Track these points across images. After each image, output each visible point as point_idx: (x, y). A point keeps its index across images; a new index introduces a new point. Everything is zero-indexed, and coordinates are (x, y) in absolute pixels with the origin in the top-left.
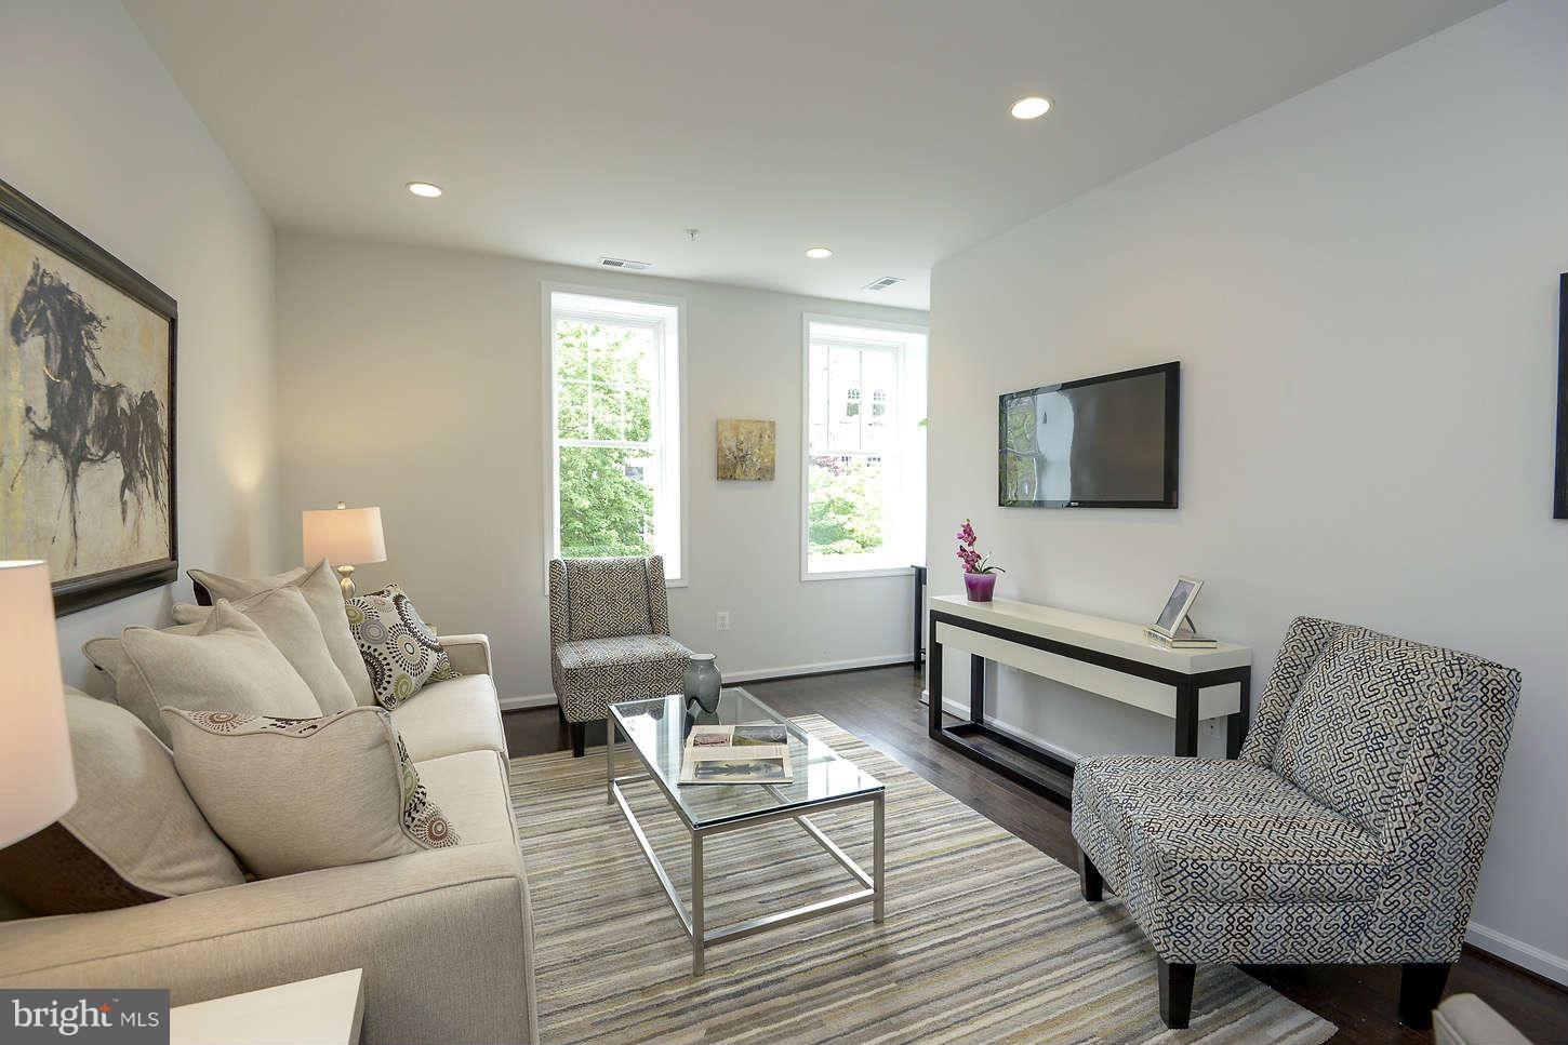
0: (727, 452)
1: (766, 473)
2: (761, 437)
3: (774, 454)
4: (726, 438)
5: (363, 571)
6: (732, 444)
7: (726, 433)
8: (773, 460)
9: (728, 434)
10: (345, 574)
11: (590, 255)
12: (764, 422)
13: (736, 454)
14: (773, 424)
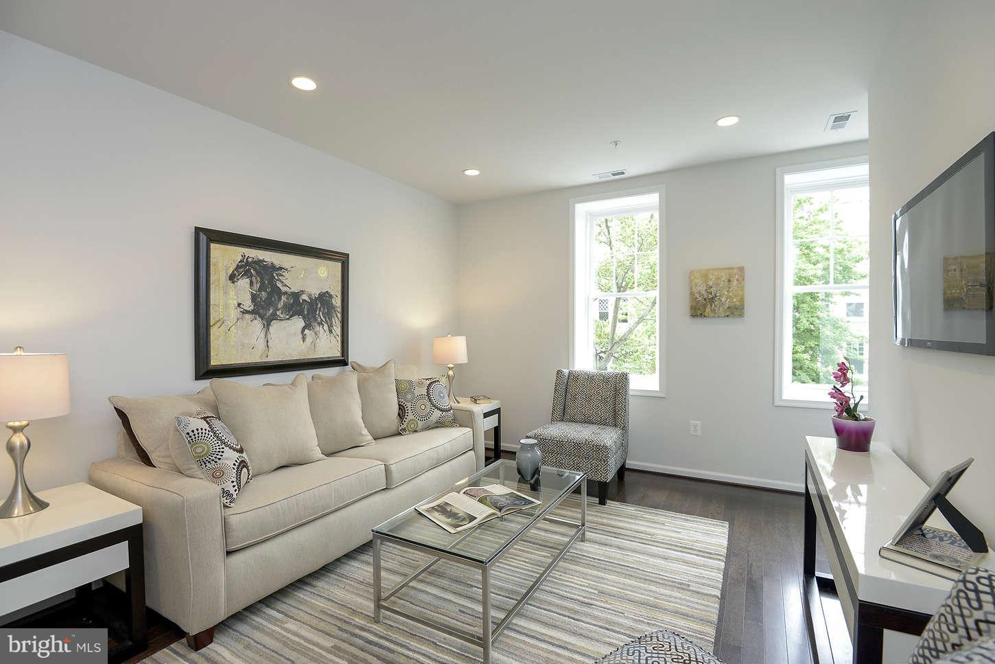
0: (698, 296)
1: (736, 311)
2: (729, 281)
3: (743, 295)
4: (696, 284)
5: (459, 367)
6: (702, 289)
7: (696, 281)
8: (742, 300)
9: (699, 281)
10: (450, 368)
11: (586, 175)
12: (732, 268)
13: (705, 296)
14: (741, 269)
